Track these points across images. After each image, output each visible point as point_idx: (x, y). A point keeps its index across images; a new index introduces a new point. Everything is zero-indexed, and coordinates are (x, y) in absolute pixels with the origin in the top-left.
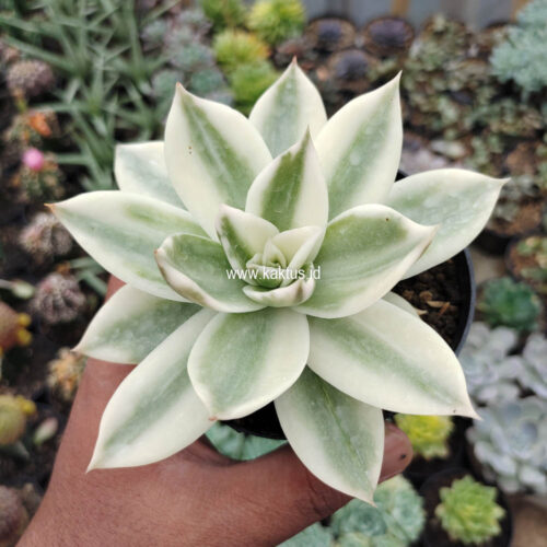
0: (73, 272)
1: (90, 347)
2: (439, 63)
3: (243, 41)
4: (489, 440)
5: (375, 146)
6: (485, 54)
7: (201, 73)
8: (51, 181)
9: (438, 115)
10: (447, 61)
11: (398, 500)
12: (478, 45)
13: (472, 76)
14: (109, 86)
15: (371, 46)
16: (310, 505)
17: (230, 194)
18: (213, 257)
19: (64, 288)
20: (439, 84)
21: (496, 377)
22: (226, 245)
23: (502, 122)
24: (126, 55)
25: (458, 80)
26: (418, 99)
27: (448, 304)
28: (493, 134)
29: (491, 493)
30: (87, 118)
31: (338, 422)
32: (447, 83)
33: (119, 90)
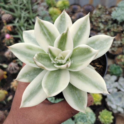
0: (16, 62)
1: (19, 79)
2: (100, 15)
3: (55, 10)
4: (110, 101)
5: (84, 30)
6: (110, 13)
7: (46, 17)
8: (12, 41)
9: (99, 27)
10: (101, 15)
11: (90, 114)
12: (108, 11)
13: (107, 18)
14: (25, 20)
15: (84, 11)
16: (71, 113)
17: (50, 42)
18: (47, 58)
19: (14, 66)
20: (99, 20)
21: (112, 86)
22: (50, 55)
23: (114, 29)
24: (29, 13)
25: (104, 19)
26: (95, 23)
27: (101, 66)
28: (112, 32)
29: (111, 113)
30: (20, 27)
31: (77, 94)
32: (101, 20)
33: (27, 21)
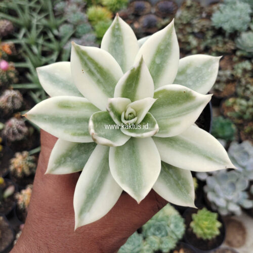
2: (189, 20)
3: (100, 11)
4: (213, 191)
6: (209, 16)
7: (81, 25)
8: (12, 75)
9: (188, 43)
10: (192, 19)
11: (173, 220)
12: (206, 12)
13: (203, 26)
14: (39, 31)
15: (158, 12)
19: (17, 125)
20: (189, 30)
23: (217, 46)
24: (47, 17)
25: (197, 28)
26: (180, 36)
28: (213, 52)
29: (215, 215)
30: (29, 46)
32: (192, 29)
33: (44, 33)
